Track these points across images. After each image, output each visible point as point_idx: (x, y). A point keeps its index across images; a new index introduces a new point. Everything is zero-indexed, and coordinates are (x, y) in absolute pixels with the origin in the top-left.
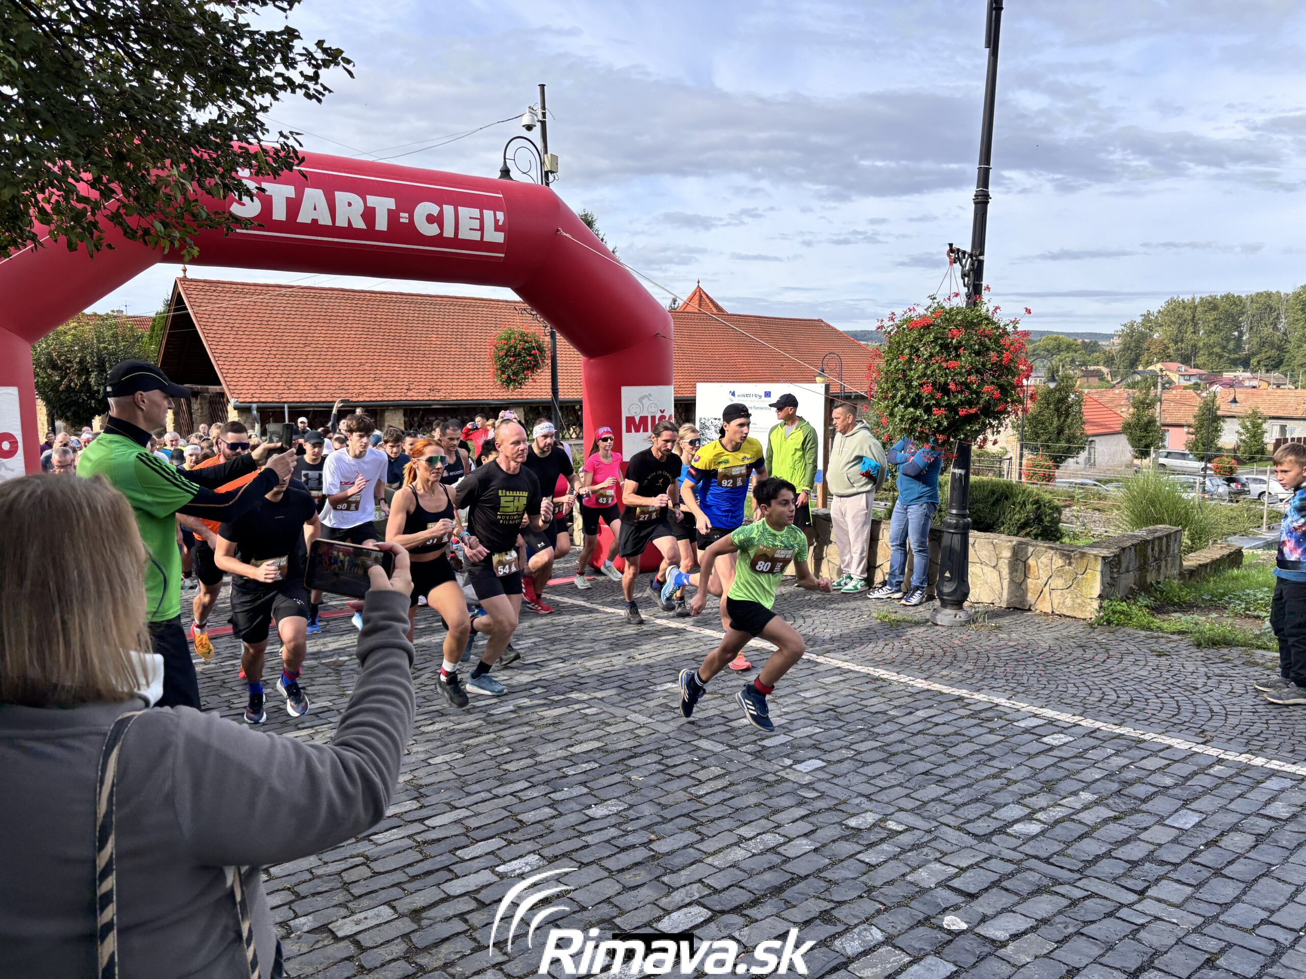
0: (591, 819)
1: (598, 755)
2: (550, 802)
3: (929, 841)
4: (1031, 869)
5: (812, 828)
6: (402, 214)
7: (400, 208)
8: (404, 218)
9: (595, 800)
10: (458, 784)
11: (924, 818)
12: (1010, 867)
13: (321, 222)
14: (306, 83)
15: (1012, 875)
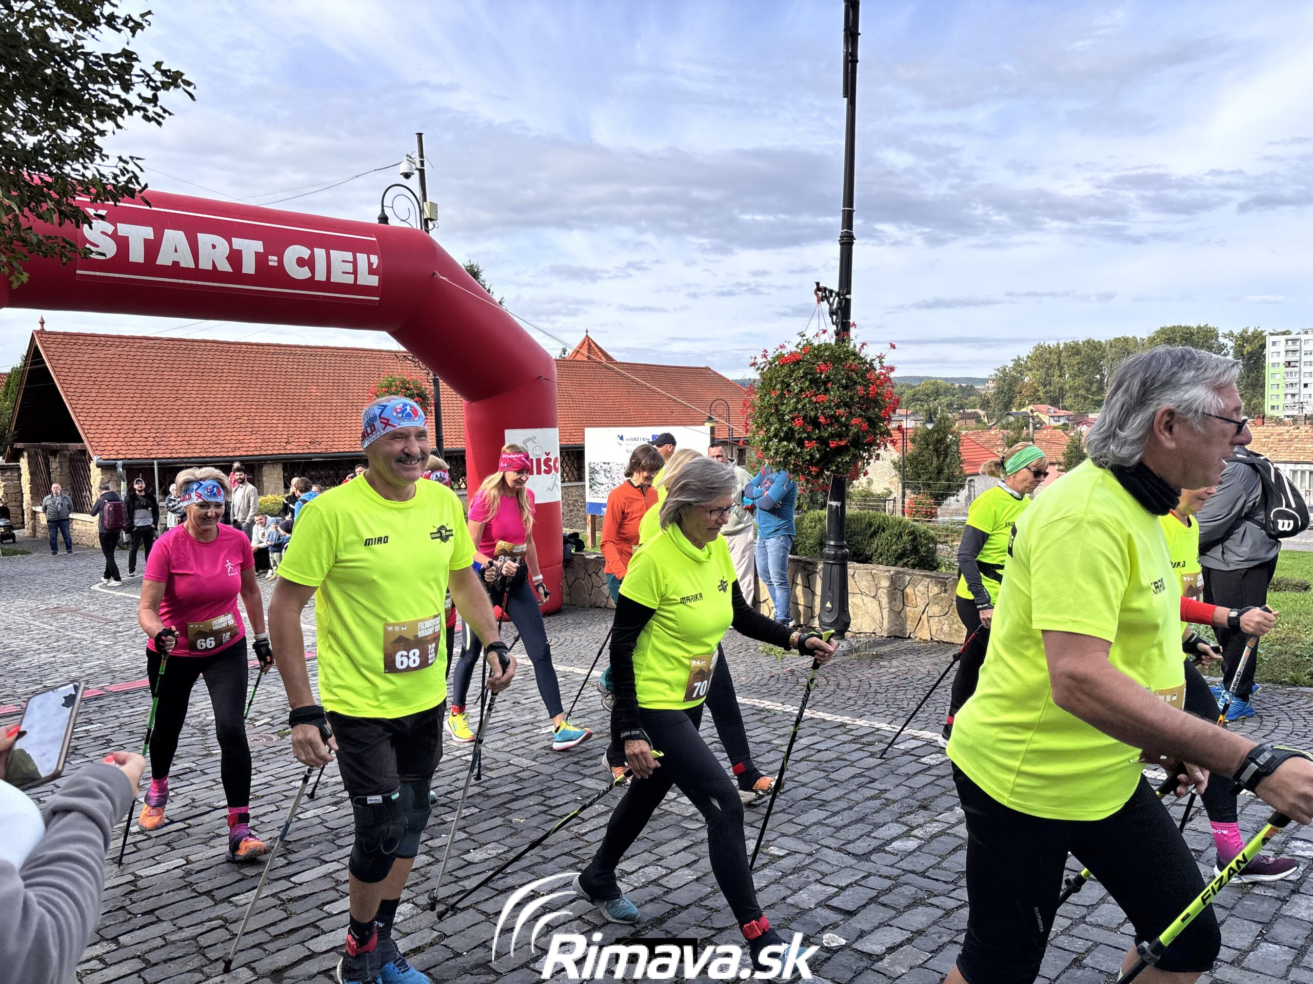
0: (470, 863)
1: (478, 800)
2: (427, 849)
3: (810, 864)
4: (908, 884)
5: (694, 858)
6: (270, 257)
7: (268, 251)
8: (273, 261)
9: (474, 845)
10: (330, 837)
11: (805, 842)
12: (888, 883)
13: (183, 265)
14: (144, 105)
15: (889, 890)
